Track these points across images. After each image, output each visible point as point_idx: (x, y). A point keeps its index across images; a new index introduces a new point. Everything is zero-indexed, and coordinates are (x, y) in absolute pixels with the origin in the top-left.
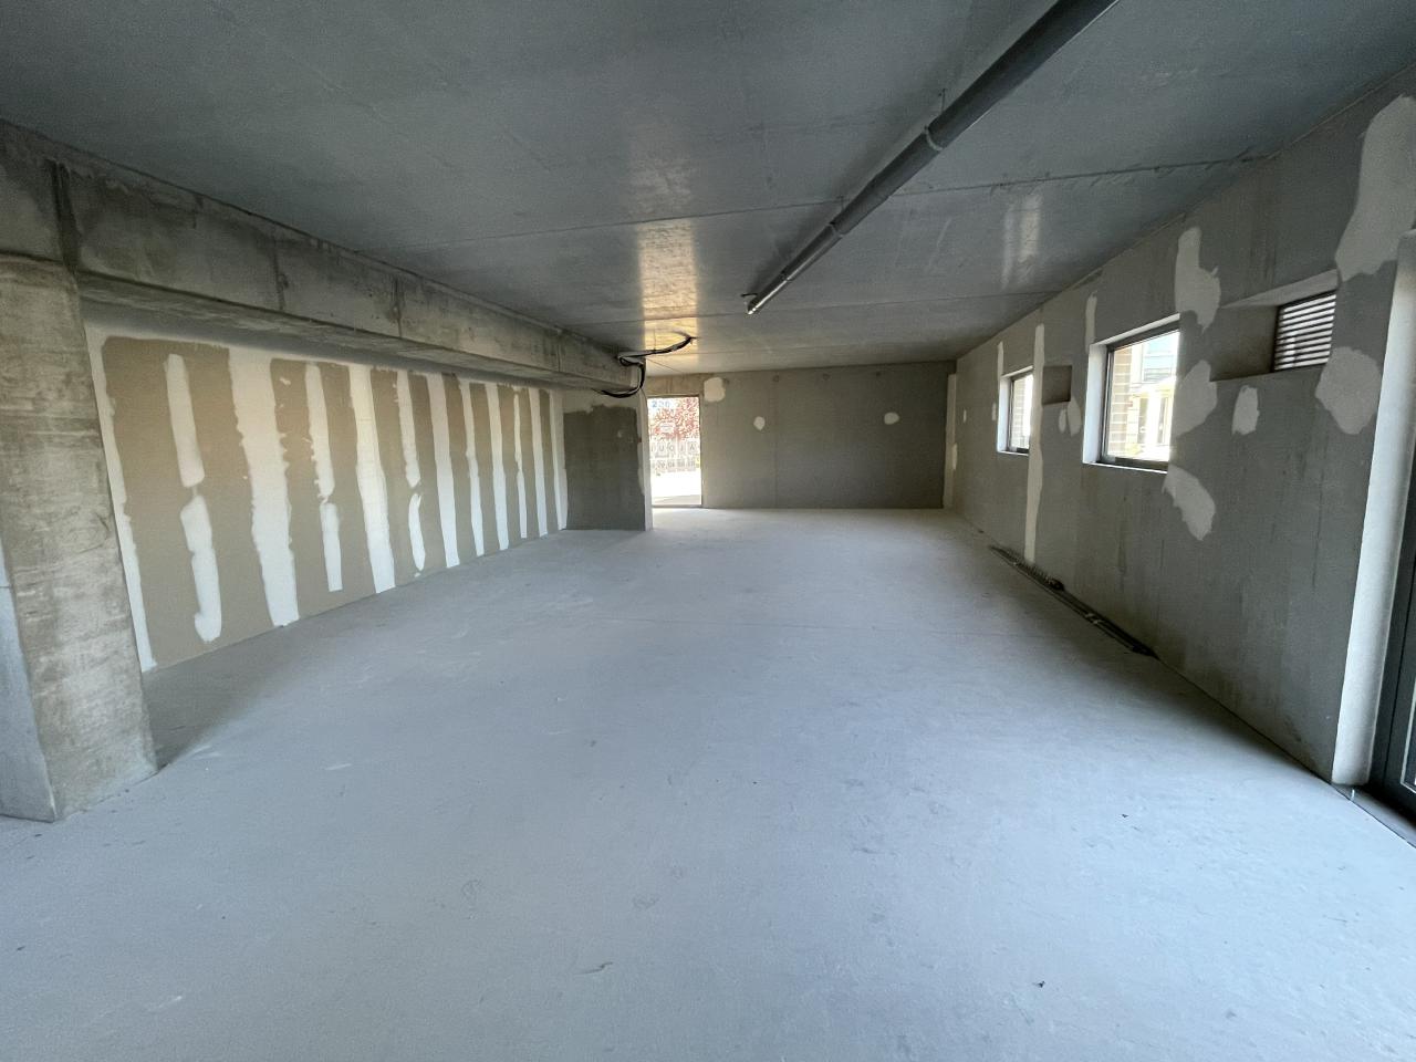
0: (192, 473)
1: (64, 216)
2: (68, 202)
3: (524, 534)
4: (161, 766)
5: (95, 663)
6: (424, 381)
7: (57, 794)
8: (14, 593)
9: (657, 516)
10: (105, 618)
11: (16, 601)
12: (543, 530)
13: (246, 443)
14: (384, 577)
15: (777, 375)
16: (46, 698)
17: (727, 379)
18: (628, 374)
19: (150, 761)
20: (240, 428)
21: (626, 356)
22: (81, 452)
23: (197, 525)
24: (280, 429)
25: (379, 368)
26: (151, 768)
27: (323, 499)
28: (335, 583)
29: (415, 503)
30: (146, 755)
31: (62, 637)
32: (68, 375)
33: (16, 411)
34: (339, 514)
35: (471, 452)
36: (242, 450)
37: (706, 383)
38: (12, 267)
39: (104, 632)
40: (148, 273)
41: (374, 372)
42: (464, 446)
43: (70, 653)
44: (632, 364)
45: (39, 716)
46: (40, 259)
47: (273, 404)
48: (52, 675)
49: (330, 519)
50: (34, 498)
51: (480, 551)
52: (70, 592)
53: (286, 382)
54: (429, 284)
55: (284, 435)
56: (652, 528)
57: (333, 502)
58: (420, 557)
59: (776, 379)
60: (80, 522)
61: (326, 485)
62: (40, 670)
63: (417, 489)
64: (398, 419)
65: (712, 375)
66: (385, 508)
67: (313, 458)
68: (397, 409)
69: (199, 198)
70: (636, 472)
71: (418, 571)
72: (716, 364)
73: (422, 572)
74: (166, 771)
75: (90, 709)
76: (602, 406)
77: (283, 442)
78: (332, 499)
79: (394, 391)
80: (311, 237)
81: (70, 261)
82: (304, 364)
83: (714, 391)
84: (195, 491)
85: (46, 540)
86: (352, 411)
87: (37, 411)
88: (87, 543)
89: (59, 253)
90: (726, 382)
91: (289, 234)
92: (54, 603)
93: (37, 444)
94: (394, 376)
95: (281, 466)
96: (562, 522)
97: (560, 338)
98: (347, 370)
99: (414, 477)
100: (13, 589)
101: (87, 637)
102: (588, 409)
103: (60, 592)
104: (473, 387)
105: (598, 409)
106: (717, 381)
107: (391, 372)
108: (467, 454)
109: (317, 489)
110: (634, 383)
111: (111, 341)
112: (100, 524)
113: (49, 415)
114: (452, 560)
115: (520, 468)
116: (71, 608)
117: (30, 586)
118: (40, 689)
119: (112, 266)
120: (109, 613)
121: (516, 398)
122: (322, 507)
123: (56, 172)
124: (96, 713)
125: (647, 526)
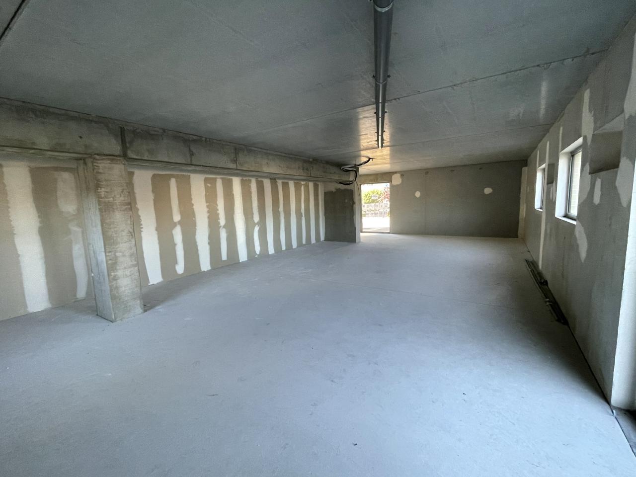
0: (177, 218)
1: (123, 142)
2: (125, 137)
3: (304, 242)
4: (145, 311)
5: (126, 276)
6: (262, 182)
7: (115, 314)
8: (106, 253)
9: (363, 236)
10: (131, 263)
11: (106, 256)
12: (313, 241)
13: (195, 207)
14: (243, 256)
15: (427, 171)
16: (113, 285)
17: (403, 174)
18: (349, 175)
19: (142, 309)
20: (193, 202)
21: (346, 167)
22: (126, 212)
23: (178, 235)
24: (207, 202)
25: (244, 179)
26: (141, 311)
27: (221, 226)
28: (224, 257)
29: (257, 229)
30: (141, 307)
31: (118, 268)
32: (123, 190)
33: (109, 201)
34: (227, 232)
35: (281, 209)
36: (193, 209)
37: (393, 176)
38: (109, 159)
39: (130, 267)
40: (147, 157)
41: (242, 180)
42: (278, 207)
43: (120, 273)
44: (349, 171)
45: (111, 290)
46: (116, 156)
47: (205, 193)
48: (115, 278)
49: (223, 234)
50: (112, 226)
51: (284, 248)
52: (121, 254)
53: (209, 185)
54: (250, 148)
55: (208, 204)
56: (360, 242)
57: (225, 228)
58: (258, 249)
59: (427, 173)
60: (124, 234)
61: (222, 221)
62: (112, 277)
63: (258, 223)
64: (251, 197)
65: (396, 173)
66: (244, 229)
67: (218, 212)
68: (251, 193)
69: (164, 130)
70: (353, 216)
71: (257, 254)
72: (397, 168)
73: (258, 255)
74: (146, 313)
75: (125, 290)
76: (340, 189)
77: (208, 207)
78: (224, 227)
79: (250, 187)
80: (202, 137)
81: (125, 155)
82: (215, 179)
83: (397, 180)
84: (177, 223)
85: (115, 239)
86: (233, 195)
87: (114, 201)
88: (126, 240)
89: (122, 153)
90: (402, 176)
91: (195, 138)
92: (116, 258)
93: (113, 211)
94: (250, 181)
95: (206, 215)
96: (322, 238)
97: (311, 163)
98: (232, 179)
99: (256, 219)
100: (105, 252)
101: (125, 268)
102: (334, 190)
103: (118, 254)
104: (283, 183)
105: (338, 190)
106: (398, 175)
107: (249, 180)
108: (280, 210)
109: (219, 223)
110: (351, 178)
111: (154, 176)
112: (130, 234)
113: (117, 202)
114: (271, 251)
115: (303, 215)
116: (121, 259)
117: (110, 252)
118: (112, 282)
119: (137, 156)
120: (132, 261)
121: (303, 187)
122: (221, 229)
123: (122, 130)
124: (126, 291)
125: (357, 241)
